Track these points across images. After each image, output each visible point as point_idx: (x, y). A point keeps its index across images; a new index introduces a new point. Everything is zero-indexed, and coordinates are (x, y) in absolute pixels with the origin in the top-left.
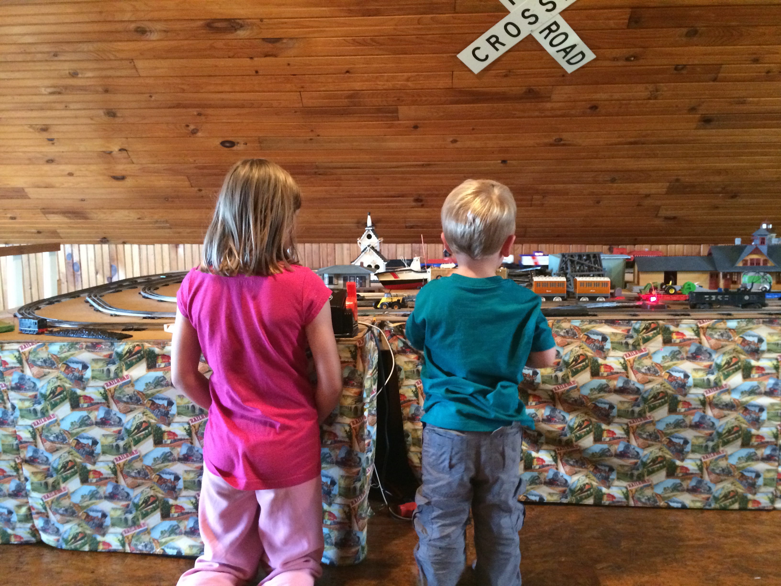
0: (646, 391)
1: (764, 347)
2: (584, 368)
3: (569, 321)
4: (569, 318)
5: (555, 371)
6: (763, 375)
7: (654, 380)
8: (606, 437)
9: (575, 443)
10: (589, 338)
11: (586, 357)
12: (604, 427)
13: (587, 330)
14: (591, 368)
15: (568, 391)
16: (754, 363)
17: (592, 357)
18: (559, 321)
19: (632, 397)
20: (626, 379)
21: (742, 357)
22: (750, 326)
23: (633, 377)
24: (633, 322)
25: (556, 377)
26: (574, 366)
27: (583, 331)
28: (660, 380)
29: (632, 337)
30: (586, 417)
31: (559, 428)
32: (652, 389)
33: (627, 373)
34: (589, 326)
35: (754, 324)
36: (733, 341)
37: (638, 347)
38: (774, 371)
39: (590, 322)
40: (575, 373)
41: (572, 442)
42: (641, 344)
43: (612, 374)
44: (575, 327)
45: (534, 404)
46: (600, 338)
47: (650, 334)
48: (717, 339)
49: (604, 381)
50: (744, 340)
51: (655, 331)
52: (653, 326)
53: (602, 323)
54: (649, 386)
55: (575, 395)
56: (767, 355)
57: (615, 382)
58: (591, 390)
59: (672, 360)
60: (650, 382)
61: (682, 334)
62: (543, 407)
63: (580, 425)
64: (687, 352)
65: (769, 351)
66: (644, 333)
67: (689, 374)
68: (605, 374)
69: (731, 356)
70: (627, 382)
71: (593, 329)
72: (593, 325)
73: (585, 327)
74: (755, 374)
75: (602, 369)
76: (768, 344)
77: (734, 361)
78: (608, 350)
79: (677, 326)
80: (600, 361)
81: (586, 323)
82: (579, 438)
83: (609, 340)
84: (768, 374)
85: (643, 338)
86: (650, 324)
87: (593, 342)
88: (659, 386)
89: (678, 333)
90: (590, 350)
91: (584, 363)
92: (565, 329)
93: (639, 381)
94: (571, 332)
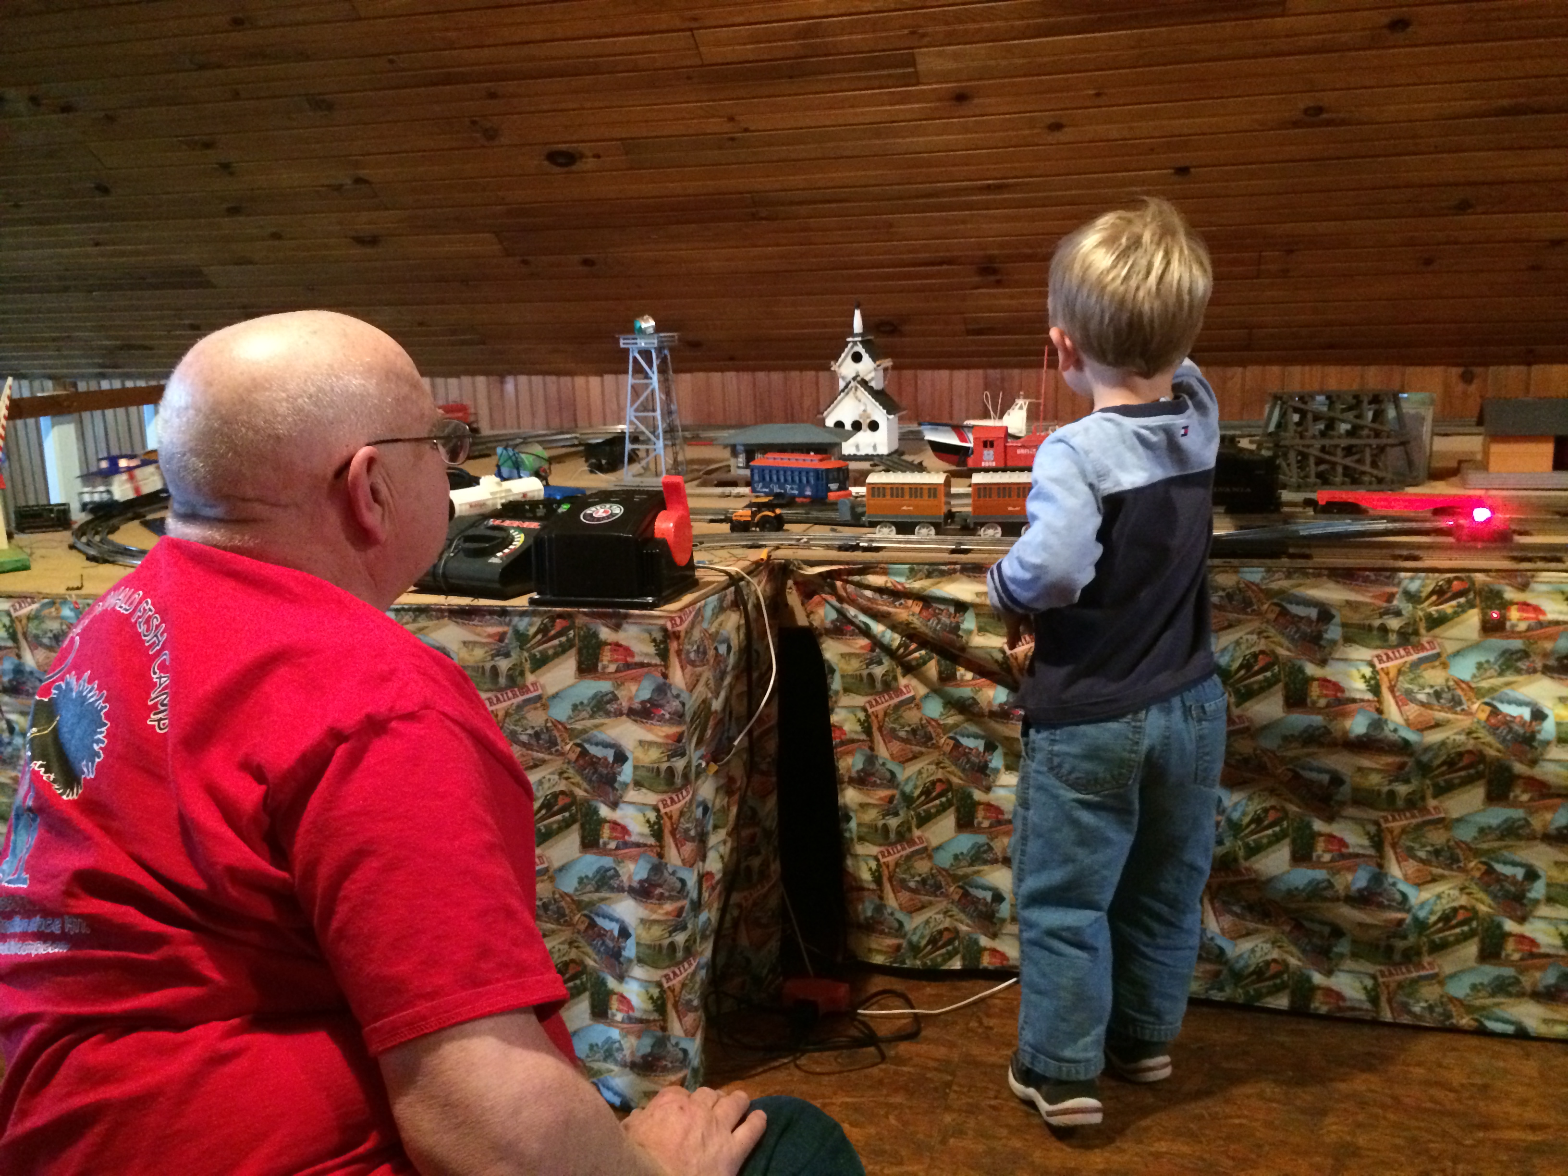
0: (1427, 749)
2: (1268, 685)
3: (1236, 570)
4: (1235, 562)
7: (1448, 722)
8: (1322, 852)
9: (1244, 864)
10: (1284, 612)
11: (1274, 660)
12: (1318, 825)
13: (1281, 592)
14: (1286, 686)
17: (1289, 659)
19: (1390, 759)
20: (1376, 716)
23: (1393, 713)
24: (1403, 575)
26: (1243, 679)
27: (1269, 594)
28: (1466, 722)
29: (1398, 613)
30: (1272, 802)
32: (1443, 743)
33: (1380, 701)
34: (1285, 584)
37: (1413, 639)
39: (1289, 575)
40: (1246, 697)
41: (1236, 860)
42: (1423, 631)
43: (1341, 702)
44: (1249, 585)
46: (1313, 613)
47: (1448, 608)
49: (1317, 720)
51: (1462, 600)
52: (1457, 586)
53: (1319, 575)
54: (1434, 737)
57: (1348, 724)
58: (1285, 738)
59: (1501, 674)
60: (1437, 725)
61: (1537, 609)
63: (1257, 820)
64: (1546, 655)
66: (1434, 604)
67: (1547, 711)
68: (1322, 702)
70: (1378, 724)
71: (1296, 591)
72: (1296, 580)
73: (1274, 586)
75: (1315, 690)
78: (1334, 643)
79: (1524, 587)
80: (1311, 669)
81: (1278, 575)
82: (1254, 851)
83: (1337, 620)
85: (1429, 617)
86: (1449, 582)
87: (1293, 623)
88: (1463, 737)
89: (1524, 606)
90: (1286, 643)
91: (1268, 674)
92: (1224, 590)
93: (1408, 723)
94: (1238, 597)
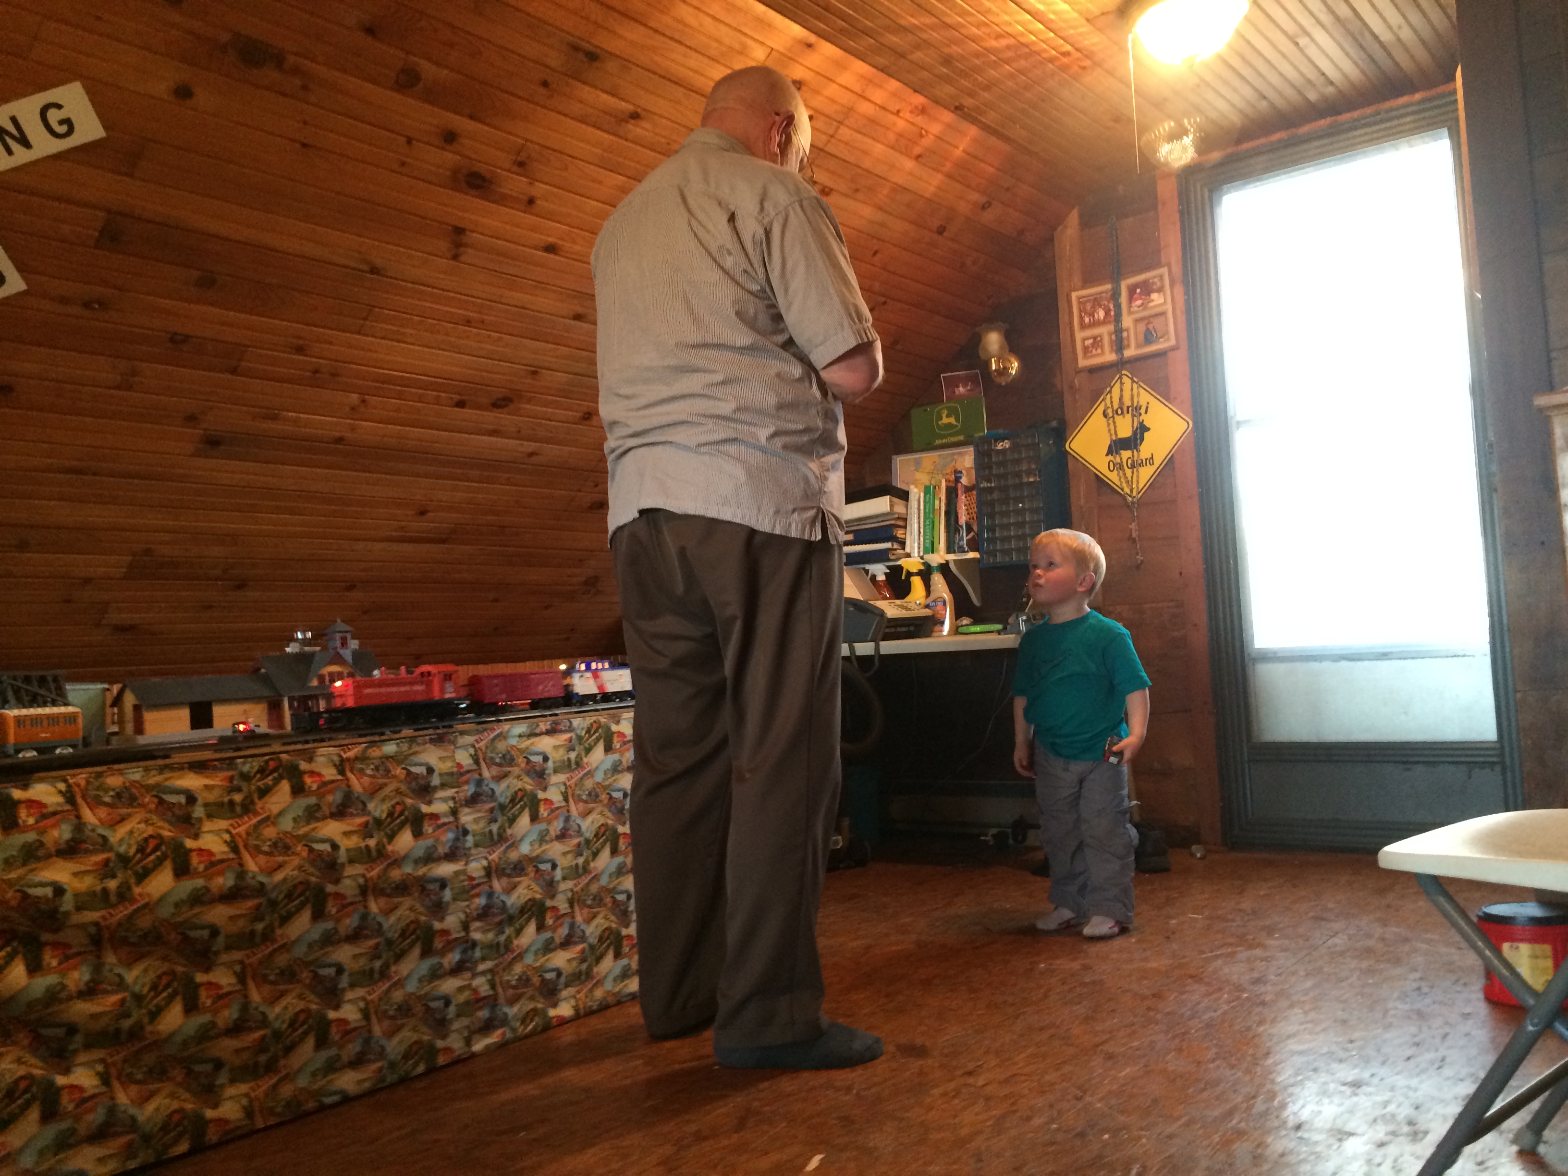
0: (276, 886)
1: (436, 781)
2: (159, 862)
3: (121, 772)
4: (116, 767)
5: (102, 879)
6: (440, 827)
7: (285, 862)
9: (149, 1029)
10: (161, 801)
11: (160, 841)
13: (157, 786)
14: (173, 861)
15: (130, 917)
16: (425, 809)
17: (173, 839)
18: (99, 775)
19: (251, 903)
20: (238, 869)
21: (409, 801)
22: (416, 748)
23: (251, 865)
24: (239, 761)
25: (105, 891)
26: (141, 860)
27: (148, 788)
28: (296, 861)
29: (239, 790)
30: (166, 967)
31: (114, 1004)
32: (285, 880)
33: (241, 858)
34: (159, 779)
35: (419, 744)
36: (394, 777)
37: (251, 807)
38: (451, 819)
39: (162, 769)
40: (143, 876)
41: (141, 1027)
42: (256, 800)
43: (213, 864)
44: (133, 783)
45: (54, 963)
46: (182, 799)
47: (269, 780)
48: (370, 776)
49: (200, 882)
50: (409, 773)
51: (275, 775)
52: (272, 764)
53: (182, 769)
54: (279, 876)
55: (144, 922)
56: (441, 794)
57: (220, 880)
58: (177, 905)
59: (308, 823)
60: (280, 866)
61: (319, 775)
62: (75, 968)
63: (154, 987)
64: (330, 805)
65: (443, 786)
66: (259, 780)
67: (339, 843)
68: (201, 868)
69: (393, 802)
70: (242, 874)
71: (167, 783)
72: (167, 775)
73: (152, 781)
74: (428, 828)
75: (195, 860)
76: (441, 775)
77: (398, 808)
78: (200, 820)
79: (310, 760)
80: (189, 843)
81: (153, 773)
82: (155, 1015)
83: (200, 801)
84: (444, 824)
85: (259, 789)
86: (267, 762)
87: (170, 809)
88: (295, 872)
89: (312, 773)
90: (166, 825)
91: (158, 853)
92: (113, 790)
93: (262, 870)
94: (126, 795)
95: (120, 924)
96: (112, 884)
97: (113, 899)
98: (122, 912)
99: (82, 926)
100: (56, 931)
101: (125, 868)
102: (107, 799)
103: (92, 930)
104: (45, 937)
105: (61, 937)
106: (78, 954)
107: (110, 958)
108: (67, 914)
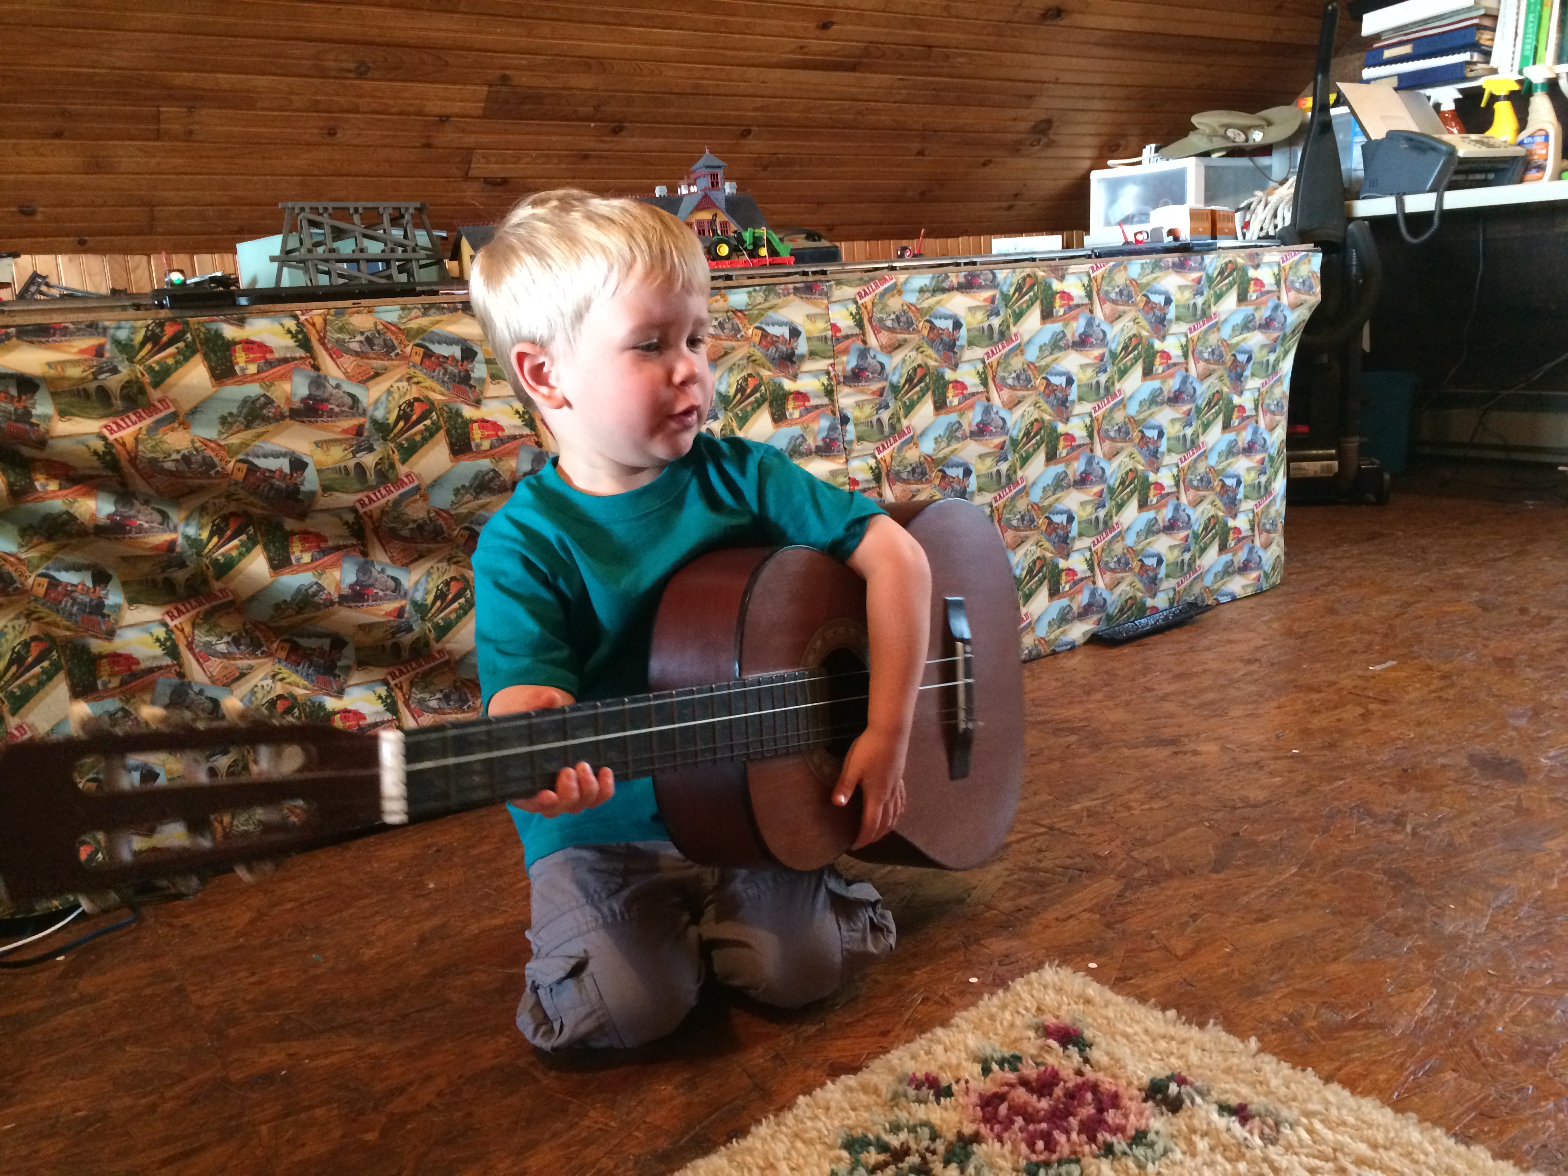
1: (802, 347)
2: (430, 434)
3: (371, 310)
4: (364, 302)
5: (354, 453)
6: (808, 410)
9: (437, 646)
10: (428, 354)
11: (430, 407)
13: (420, 331)
14: (448, 432)
15: (397, 503)
16: (788, 385)
17: (445, 404)
18: (340, 312)
21: (765, 373)
22: (773, 301)
25: (359, 466)
26: (403, 431)
27: (409, 334)
30: (453, 571)
31: (388, 614)
33: (538, 435)
34: (423, 321)
35: (778, 295)
36: (745, 339)
38: (825, 401)
39: (426, 310)
40: (409, 451)
41: (427, 644)
43: (502, 441)
44: (387, 325)
45: (307, 558)
46: (457, 351)
49: (485, 464)
50: (765, 335)
53: (456, 310)
55: (416, 511)
56: (809, 366)
57: (513, 463)
58: (457, 491)
62: (334, 565)
63: (441, 596)
65: (813, 354)
68: (486, 445)
69: (744, 374)
71: (436, 329)
72: (434, 317)
73: (414, 325)
74: (793, 411)
75: (477, 433)
76: (809, 339)
77: (752, 383)
78: (482, 381)
80: (468, 412)
81: (415, 312)
82: (444, 630)
83: (480, 357)
84: (817, 407)
87: (440, 365)
90: (438, 387)
91: (428, 422)
92: (362, 333)
94: (379, 341)
95: (383, 512)
96: (369, 460)
97: (372, 477)
98: (386, 498)
99: (335, 512)
100: (302, 516)
101: (384, 439)
102: (354, 346)
103: (350, 518)
104: (290, 524)
105: (309, 524)
106: (337, 548)
107: (380, 557)
108: (312, 494)
